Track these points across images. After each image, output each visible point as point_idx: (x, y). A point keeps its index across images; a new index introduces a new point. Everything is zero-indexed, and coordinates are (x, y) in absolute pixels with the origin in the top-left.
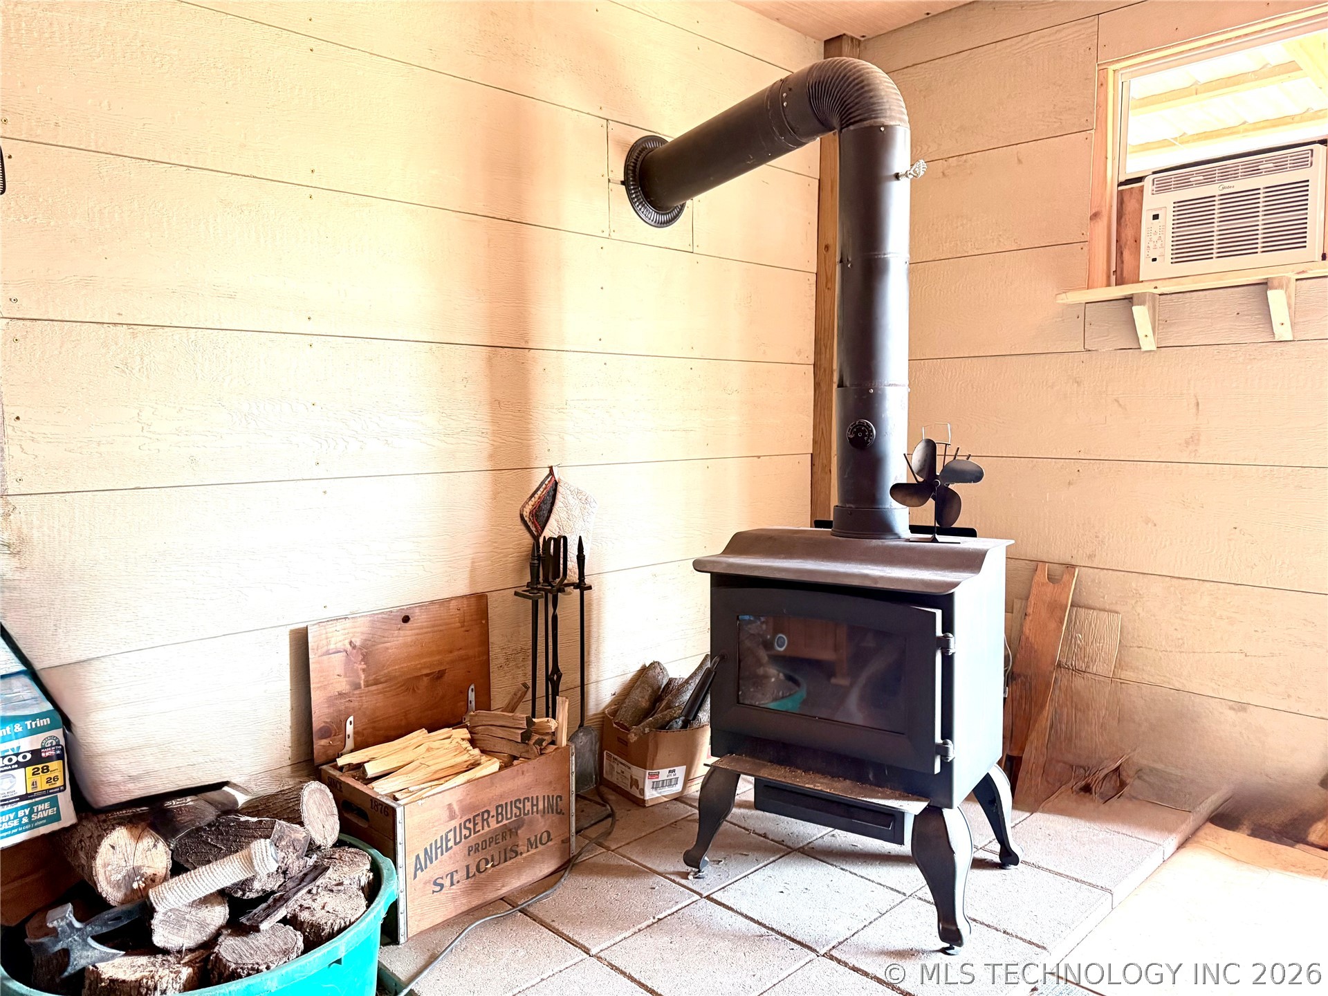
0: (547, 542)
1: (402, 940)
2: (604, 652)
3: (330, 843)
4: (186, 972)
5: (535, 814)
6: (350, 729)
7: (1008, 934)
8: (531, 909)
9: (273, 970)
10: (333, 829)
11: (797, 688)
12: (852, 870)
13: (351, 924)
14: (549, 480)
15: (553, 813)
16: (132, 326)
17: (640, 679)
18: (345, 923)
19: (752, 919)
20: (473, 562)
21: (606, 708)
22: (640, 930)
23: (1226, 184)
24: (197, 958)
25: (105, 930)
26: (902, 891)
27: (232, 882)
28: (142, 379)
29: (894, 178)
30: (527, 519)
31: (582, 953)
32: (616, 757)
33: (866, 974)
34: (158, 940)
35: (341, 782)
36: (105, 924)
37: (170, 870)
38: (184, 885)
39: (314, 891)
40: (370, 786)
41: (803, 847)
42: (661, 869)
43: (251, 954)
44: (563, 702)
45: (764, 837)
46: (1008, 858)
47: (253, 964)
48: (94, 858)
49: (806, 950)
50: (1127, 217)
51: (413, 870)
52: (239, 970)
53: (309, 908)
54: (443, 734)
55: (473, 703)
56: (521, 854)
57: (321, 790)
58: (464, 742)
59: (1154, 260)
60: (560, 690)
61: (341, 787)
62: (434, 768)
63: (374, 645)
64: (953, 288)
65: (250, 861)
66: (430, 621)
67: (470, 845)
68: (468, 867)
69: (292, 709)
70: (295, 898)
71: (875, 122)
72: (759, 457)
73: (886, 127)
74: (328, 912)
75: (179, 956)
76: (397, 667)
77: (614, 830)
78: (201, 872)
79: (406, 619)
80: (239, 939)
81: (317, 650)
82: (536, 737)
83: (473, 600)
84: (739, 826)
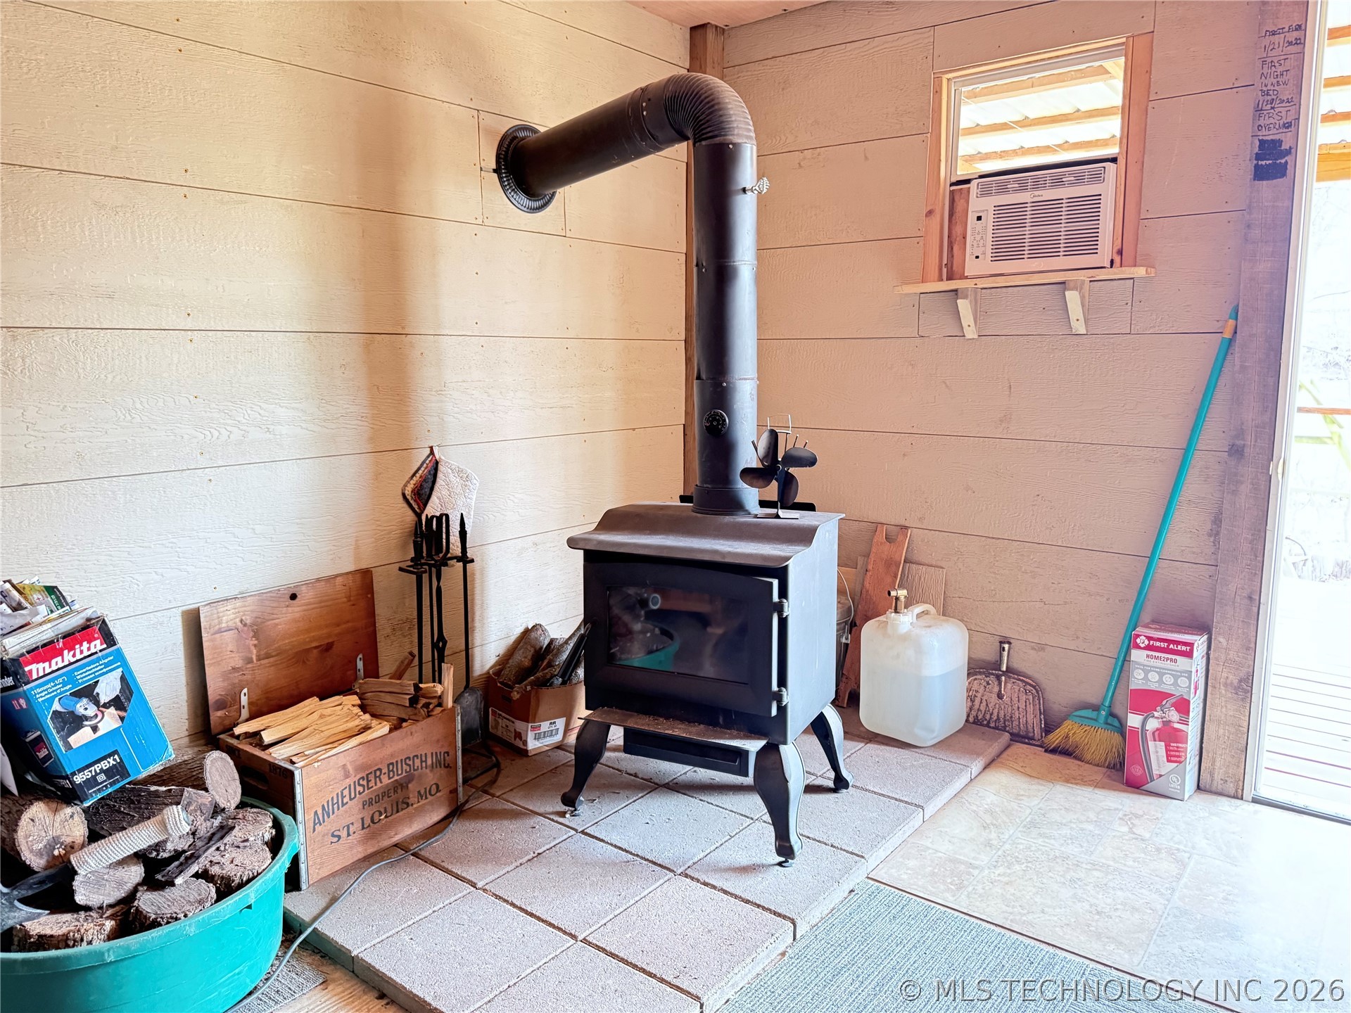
0: (429, 520)
1: (304, 886)
2: (488, 618)
3: (233, 806)
4: (109, 925)
5: (424, 769)
6: (244, 700)
7: (834, 847)
8: (422, 853)
9: (191, 917)
10: (235, 792)
11: (670, 641)
12: (709, 801)
13: (258, 874)
14: (429, 459)
15: (441, 767)
16: (12, 329)
17: (524, 641)
18: (253, 874)
19: (620, 848)
20: (357, 541)
21: (491, 668)
22: (521, 864)
23: (1037, 193)
24: (118, 912)
25: (30, 893)
26: (750, 816)
27: (148, 845)
28: (24, 379)
29: (741, 192)
30: (409, 497)
31: (470, 887)
32: (501, 713)
33: (714, 887)
34: (80, 899)
35: (239, 750)
36: (31, 887)
37: (88, 838)
38: (103, 849)
39: (222, 848)
40: (267, 751)
41: (668, 784)
42: (541, 810)
43: (169, 905)
44: (448, 669)
45: (635, 776)
46: (840, 783)
47: (172, 914)
48: (15, 831)
49: (665, 871)
50: (958, 215)
51: (312, 825)
52: (159, 920)
53: (219, 863)
54: (334, 701)
55: (362, 671)
56: (412, 805)
57: (222, 758)
58: (355, 708)
59: (977, 257)
60: (445, 655)
61: (239, 754)
62: (327, 733)
63: (264, 622)
64: (808, 274)
65: (164, 825)
66: (315, 598)
67: (364, 800)
68: (363, 819)
69: (188, 684)
70: (205, 855)
71: (725, 140)
72: (634, 429)
73: (734, 144)
74: (237, 865)
75: (100, 911)
76: (287, 641)
77: (499, 779)
78: (119, 838)
79: (293, 597)
80: (156, 893)
81: (210, 629)
82: (423, 701)
83: (358, 577)
84: (613, 768)
